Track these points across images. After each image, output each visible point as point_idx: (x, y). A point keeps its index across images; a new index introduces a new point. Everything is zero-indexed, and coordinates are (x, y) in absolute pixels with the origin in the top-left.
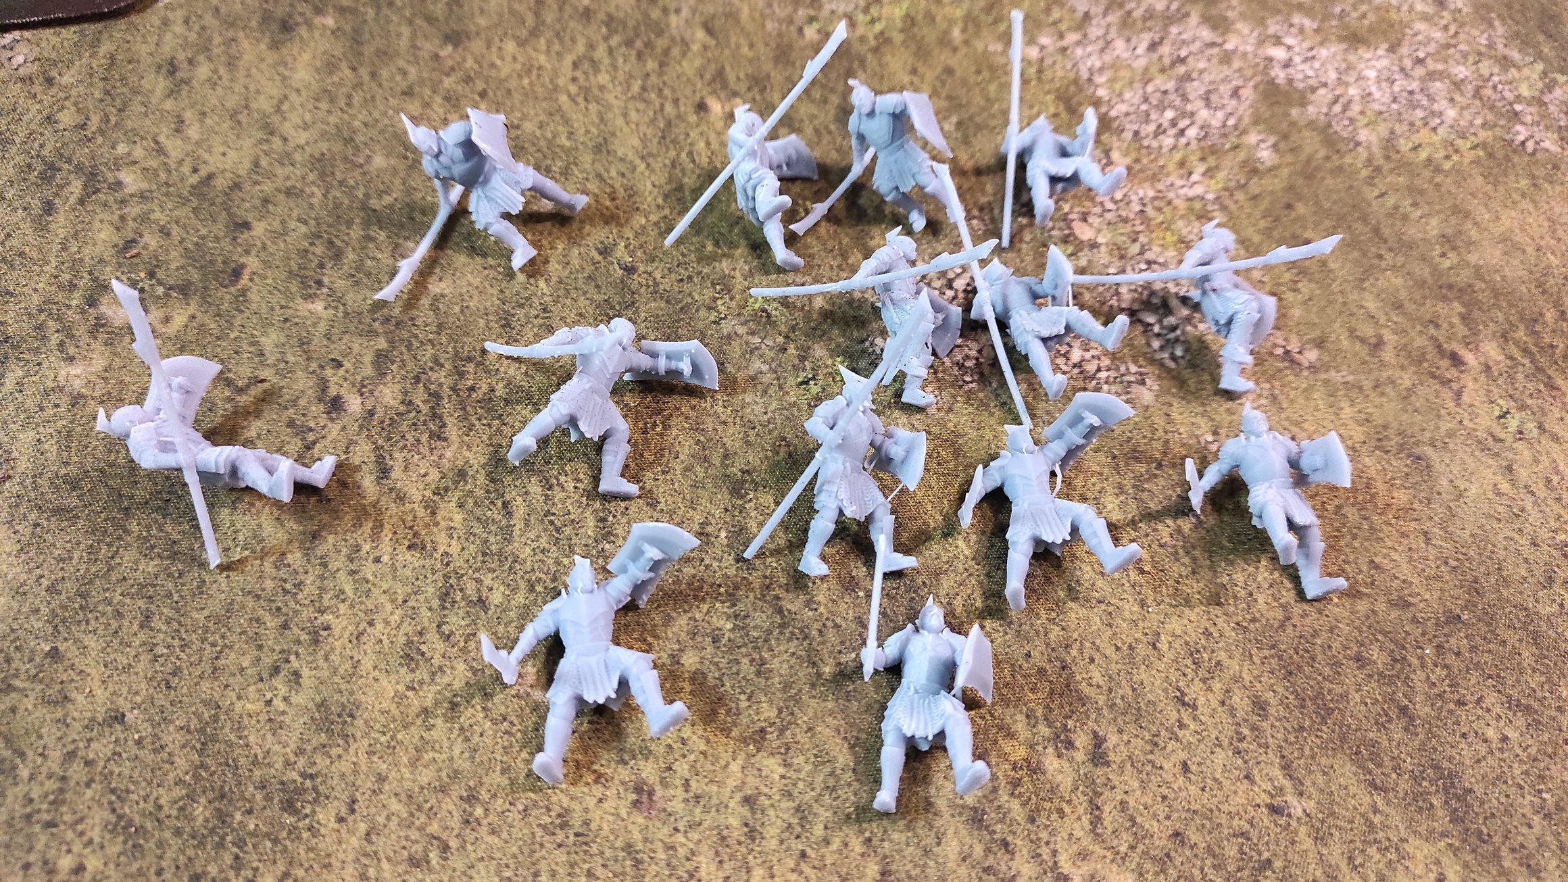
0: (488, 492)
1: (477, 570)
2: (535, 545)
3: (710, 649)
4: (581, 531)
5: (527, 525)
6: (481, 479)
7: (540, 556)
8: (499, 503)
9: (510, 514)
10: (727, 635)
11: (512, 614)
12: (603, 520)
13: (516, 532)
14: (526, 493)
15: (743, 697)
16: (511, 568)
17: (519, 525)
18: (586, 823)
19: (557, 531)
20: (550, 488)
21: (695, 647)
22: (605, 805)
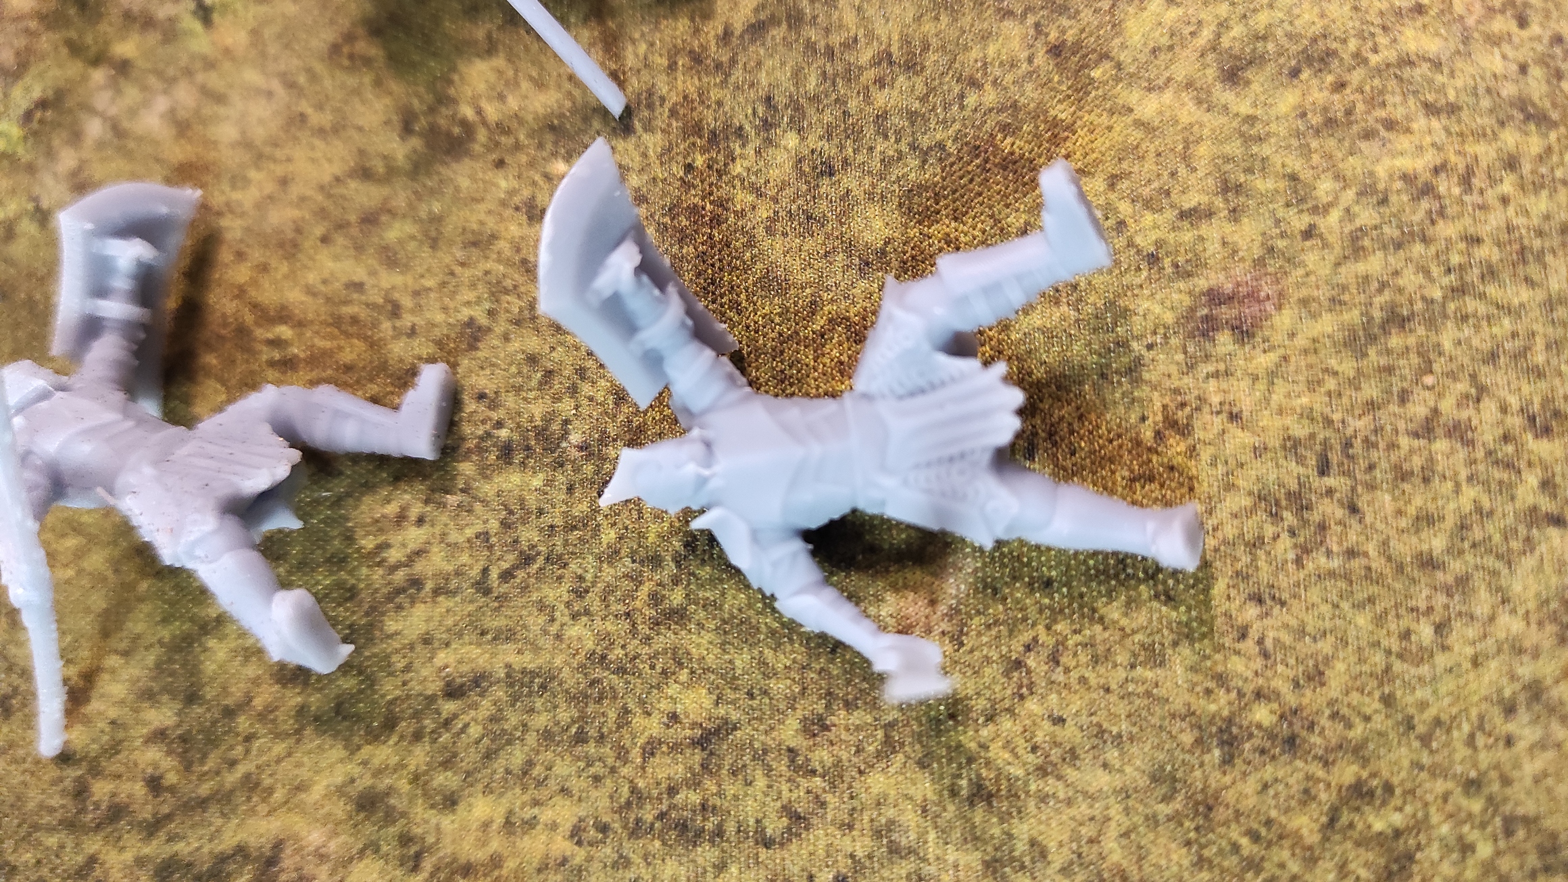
0: (417, 736)
1: (622, 754)
2: (562, 615)
3: (850, 181)
4: (532, 501)
5: (507, 635)
6: (383, 753)
7: (593, 600)
8: (449, 707)
9: (479, 681)
10: (813, 141)
11: (742, 660)
12: (506, 452)
13: (528, 661)
14: (427, 640)
15: (971, 100)
16: (621, 671)
17: (509, 656)
18: (1292, 446)
19: (527, 560)
20: (416, 583)
21: (843, 216)
22: (1246, 405)
